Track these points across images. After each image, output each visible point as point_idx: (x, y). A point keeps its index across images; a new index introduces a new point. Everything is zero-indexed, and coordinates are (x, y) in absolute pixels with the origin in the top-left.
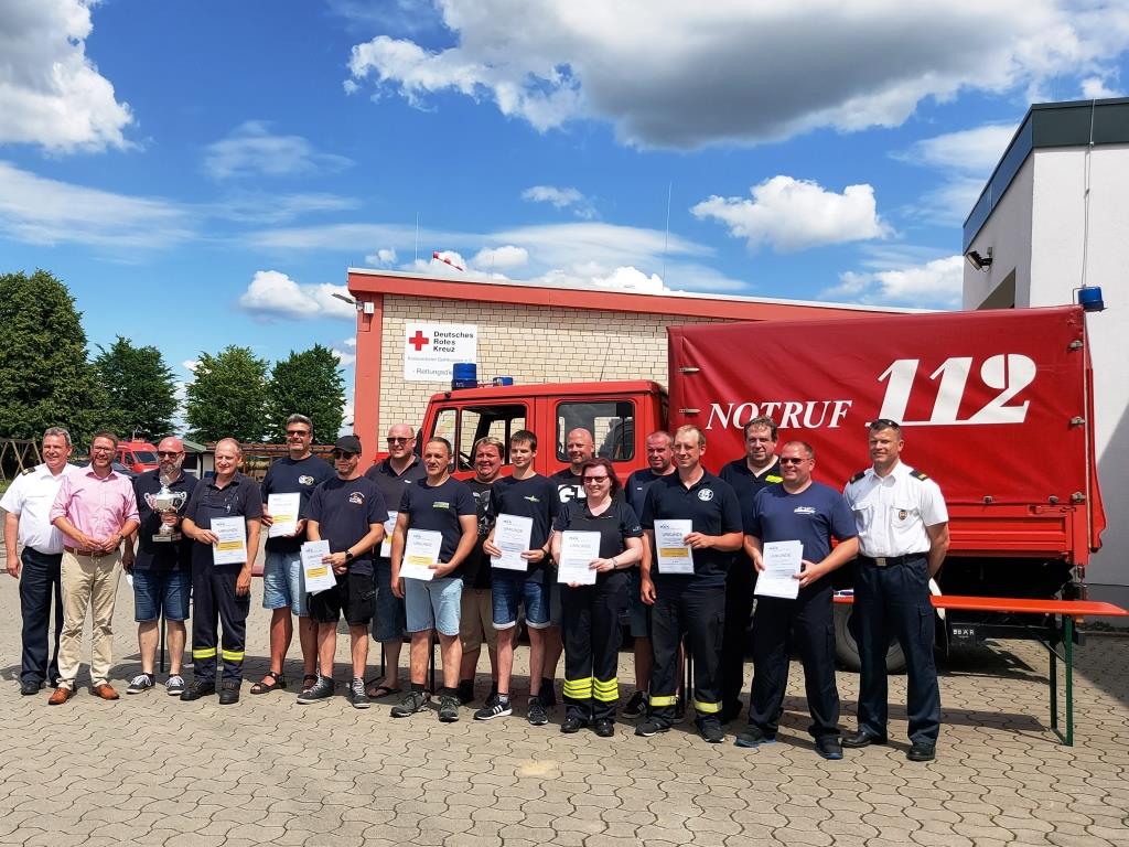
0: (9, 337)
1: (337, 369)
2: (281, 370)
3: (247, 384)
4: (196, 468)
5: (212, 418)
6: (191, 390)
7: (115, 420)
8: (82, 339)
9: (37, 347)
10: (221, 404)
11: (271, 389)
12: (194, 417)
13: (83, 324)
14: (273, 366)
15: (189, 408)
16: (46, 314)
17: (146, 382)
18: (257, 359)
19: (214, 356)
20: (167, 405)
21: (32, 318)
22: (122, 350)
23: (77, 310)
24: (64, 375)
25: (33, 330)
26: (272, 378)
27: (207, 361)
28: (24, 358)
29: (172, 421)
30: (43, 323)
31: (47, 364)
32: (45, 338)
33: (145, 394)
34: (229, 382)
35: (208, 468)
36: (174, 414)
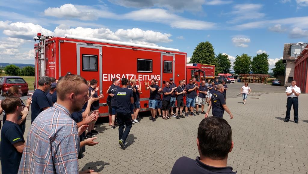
0: (202, 54)
1: (268, 58)
2: (255, 59)
3: (247, 62)
4: (236, 79)
5: (239, 69)
6: (235, 63)
7: (220, 69)
8: (214, 54)
9: (206, 56)
10: (241, 66)
11: (252, 63)
12: (235, 69)
13: (214, 51)
14: (252, 58)
15: (234, 67)
16: (208, 49)
17: (226, 62)
18: (249, 56)
19: (240, 56)
20: (229, 66)
21: (206, 51)
22: (220, 56)
23: (213, 49)
24: (211, 61)
25: (206, 53)
26: (252, 60)
27: (238, 57)
28: (204, 58)
30: (207, 51)
31: (208, 59)
32: (208, 54)
33: (225, 64)
34: (243, 61)
35: (239, 79)
36: (231, 68)
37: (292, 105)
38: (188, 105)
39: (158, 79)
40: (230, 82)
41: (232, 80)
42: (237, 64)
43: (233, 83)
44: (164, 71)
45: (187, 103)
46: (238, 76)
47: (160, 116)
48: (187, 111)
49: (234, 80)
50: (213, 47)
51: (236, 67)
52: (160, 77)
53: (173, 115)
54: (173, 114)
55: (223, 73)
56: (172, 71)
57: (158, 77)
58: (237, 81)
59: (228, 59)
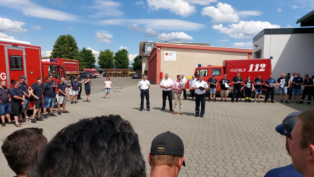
0: (64, 48)
1: (128, 53)
2: (117, 54)
3: (110, 57)
4: (102, 73)
5: (104, 64)
6: (99, 58)
7: (85, 64)
8: (77, 48)
9: (69, 50)
10: (105, 61)
11: (115, 58)
12: (100, 64)
13: (77, 45)
14: (115, 53)
15: (99, 62)
16: (71, 43)
17: (90, 57)
18: (111, 52)
19: (103, 51)
20: (94, 61)
21: (68, 44)
22: (84, 50)
23: (76, 43)
24: (75, 56)
25: (68, 47)
26: (115, 55)
27: (102, 52)
28: (67, 52)
29: (95, 64)
30: (70, 45)
31: (72, 53)
32: (71, 48)
33: (90, 59)
34: (107, 56)
35: (104, 74)
36: (95, 63)
37: (145, 97)
38: (47, 105)
39: (4, 78)
40: (95, 77)
41: (97, 75)
42: (101, 59)
43: (99, 77)
44: (11, 68)
45: (46, 103)
46: (103, 71)
47: (11, 123)
48: (45, 113)
49: (99, 75)
50: (75, 41)
51: (101, 62)
52: (6, 75)
53: (28, 119)
54: (28, 117)
55: (88, 68)
56: (22, 67)
57: (3, 75)
58: (102, 76)
59: (92, 54)
